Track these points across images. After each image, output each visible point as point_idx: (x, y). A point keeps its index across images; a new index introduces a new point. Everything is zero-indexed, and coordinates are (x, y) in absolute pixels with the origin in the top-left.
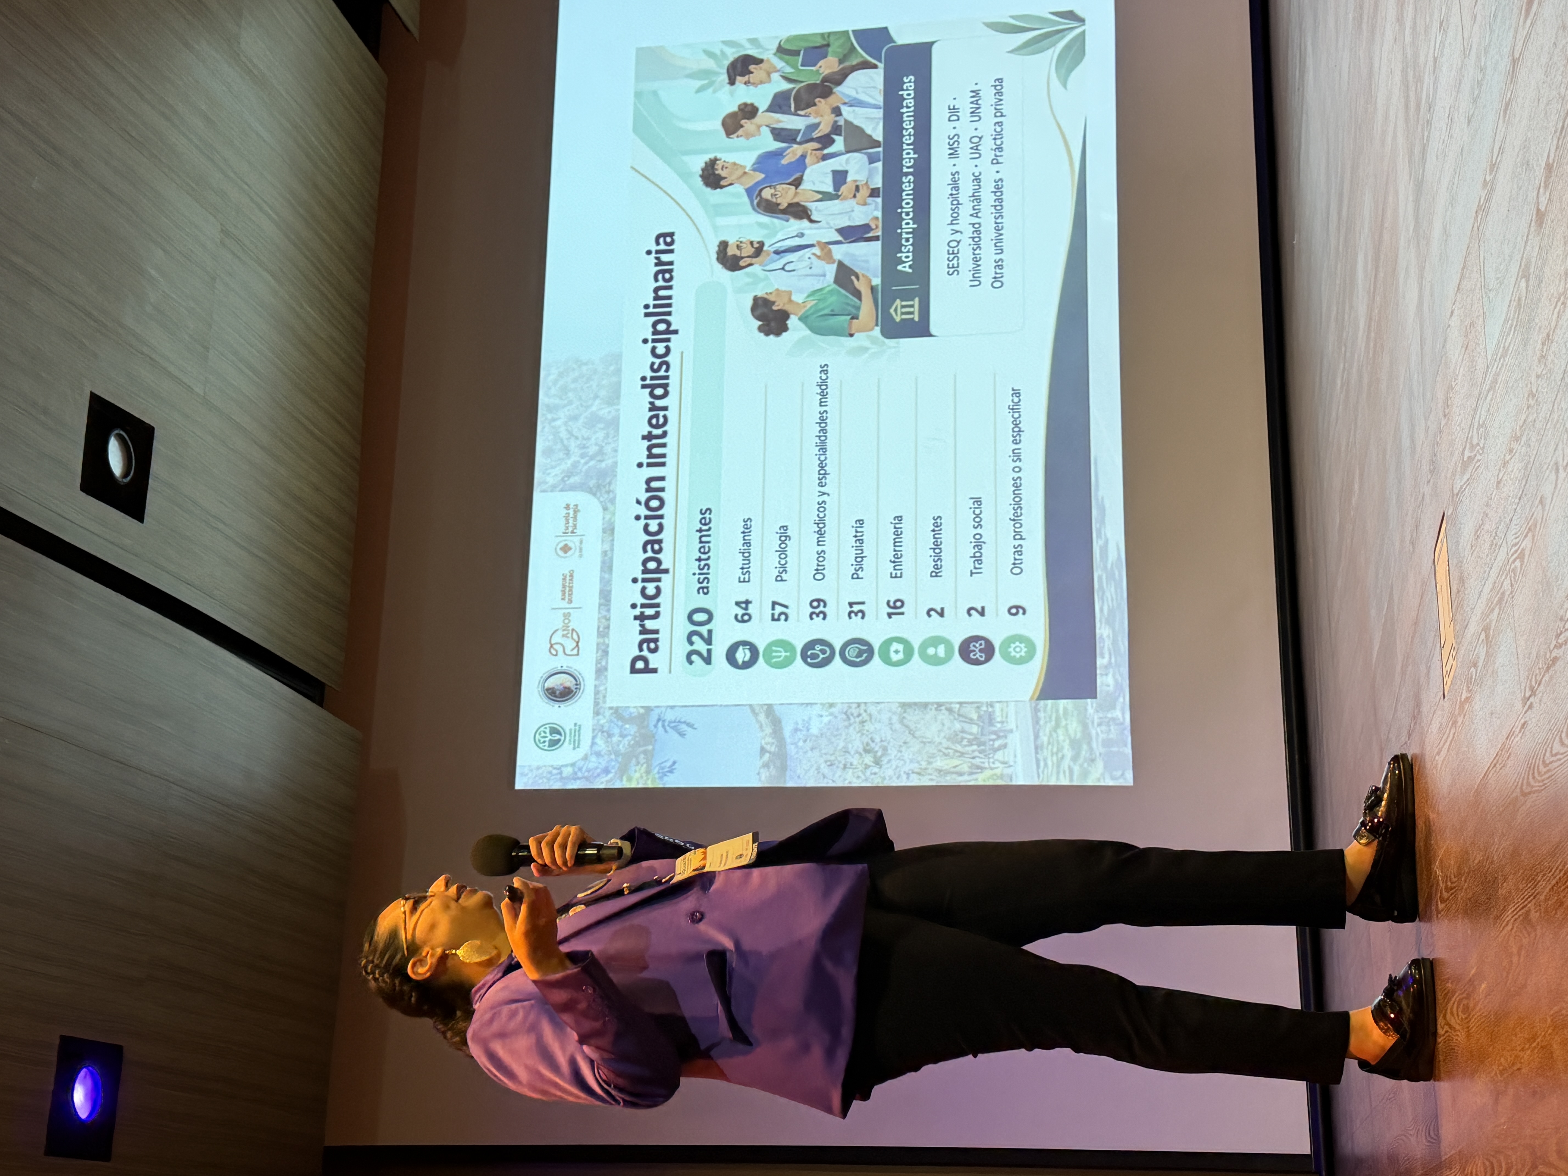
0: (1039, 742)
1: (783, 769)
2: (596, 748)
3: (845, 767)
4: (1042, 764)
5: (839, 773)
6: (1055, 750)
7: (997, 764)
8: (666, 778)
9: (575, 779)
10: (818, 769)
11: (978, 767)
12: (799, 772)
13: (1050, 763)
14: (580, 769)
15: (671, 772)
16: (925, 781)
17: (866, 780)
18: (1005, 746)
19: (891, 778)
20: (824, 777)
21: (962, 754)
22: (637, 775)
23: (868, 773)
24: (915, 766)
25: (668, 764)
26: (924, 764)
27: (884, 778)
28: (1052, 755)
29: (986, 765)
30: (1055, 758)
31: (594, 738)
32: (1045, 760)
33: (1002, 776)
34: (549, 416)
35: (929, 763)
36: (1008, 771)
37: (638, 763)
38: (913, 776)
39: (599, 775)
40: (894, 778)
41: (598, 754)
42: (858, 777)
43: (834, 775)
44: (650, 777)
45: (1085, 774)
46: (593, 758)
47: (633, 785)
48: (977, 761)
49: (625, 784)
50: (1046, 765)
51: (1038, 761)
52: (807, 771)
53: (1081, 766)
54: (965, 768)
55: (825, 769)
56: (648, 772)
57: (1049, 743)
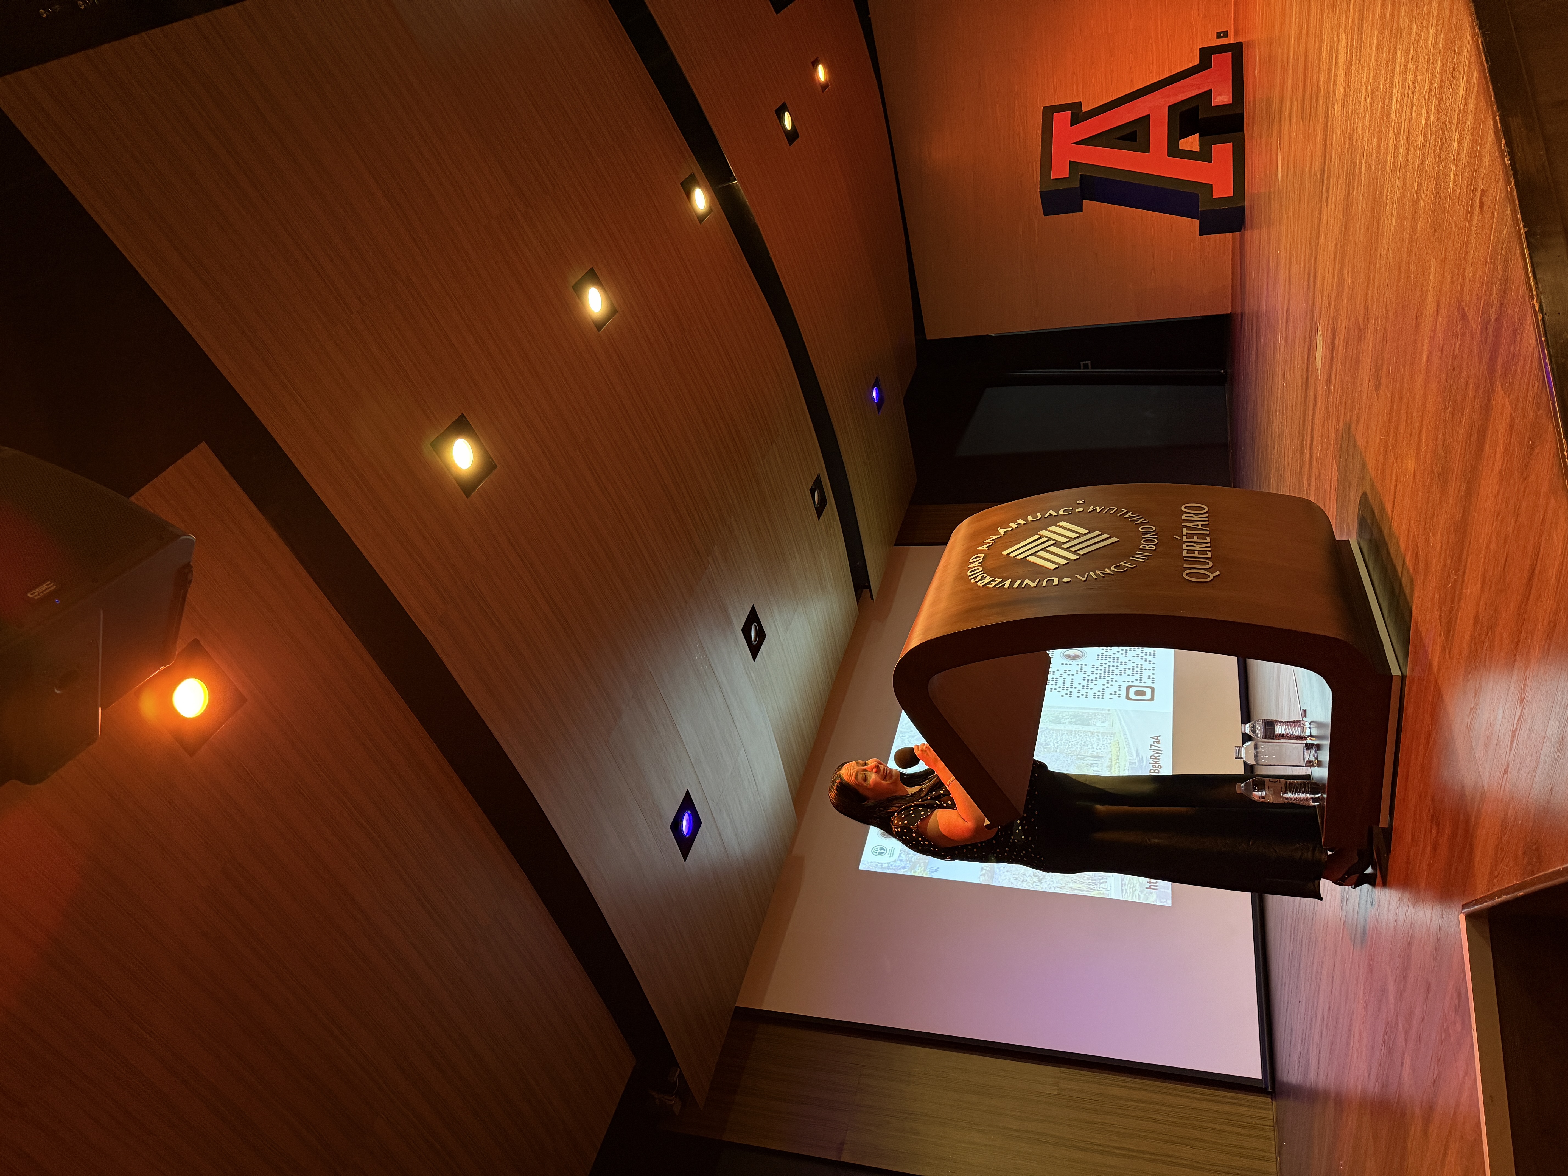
0: (1123, 883)
1: (992, 877)
2: (901, 858)
3: (1023, 881)
4: (1124, 891)
5: (1020, 883)
6: (1132, 886)
7: (1101, 889)
8: (933, 874)
9: (888, 869)
10: (1009, 880)
11: (1091, 889)
12: (999, 880)
13: (1128, 891)
14: (891, 865)
15: (936, 871)
16: (1063, 892)
17: (1033, 888)
18: (1106, 882)
19: (1046, 888)
20: (1012, 883)
21: (1084, 883)
22: (919, 871)
23: (1035, 884)
24: (1059, 885)
25: (935, 868)
26: (1064, 885)
27: (1043, 888)
28: (1130, 888)
29: (1096, 889)
30: (1131, 890)
31: (900, 854)
32: (1126, 890)
33: (1103, 894)
34: (901, 735)
35: (1066, 885)
36: (1108, 892)
37: (920, 866)
38: (1057, 889)
39: (900, 869)
40: (1048, 889)
41: (901, 861)
42: (1029, 886)
43: (1017, 883)
44: (925, 872)
45: (1147, 898)
46: (899, 862)
47: (916, 874)
48: (1091, 886)
49: (913, 874)
50: (1126, 892)
51: (1122, 890)
52: (1003, 880)
53: (1145, 895)
54: (1085, 888)
55: (1012, 880)
56: (924, 870)
57: (1129, 883)
